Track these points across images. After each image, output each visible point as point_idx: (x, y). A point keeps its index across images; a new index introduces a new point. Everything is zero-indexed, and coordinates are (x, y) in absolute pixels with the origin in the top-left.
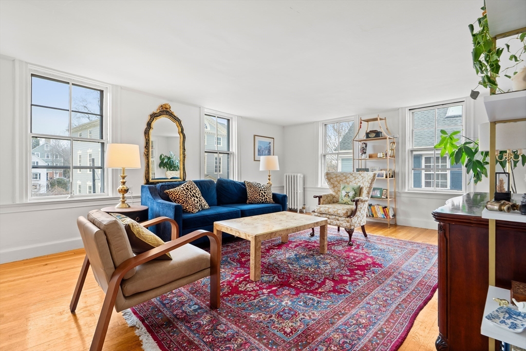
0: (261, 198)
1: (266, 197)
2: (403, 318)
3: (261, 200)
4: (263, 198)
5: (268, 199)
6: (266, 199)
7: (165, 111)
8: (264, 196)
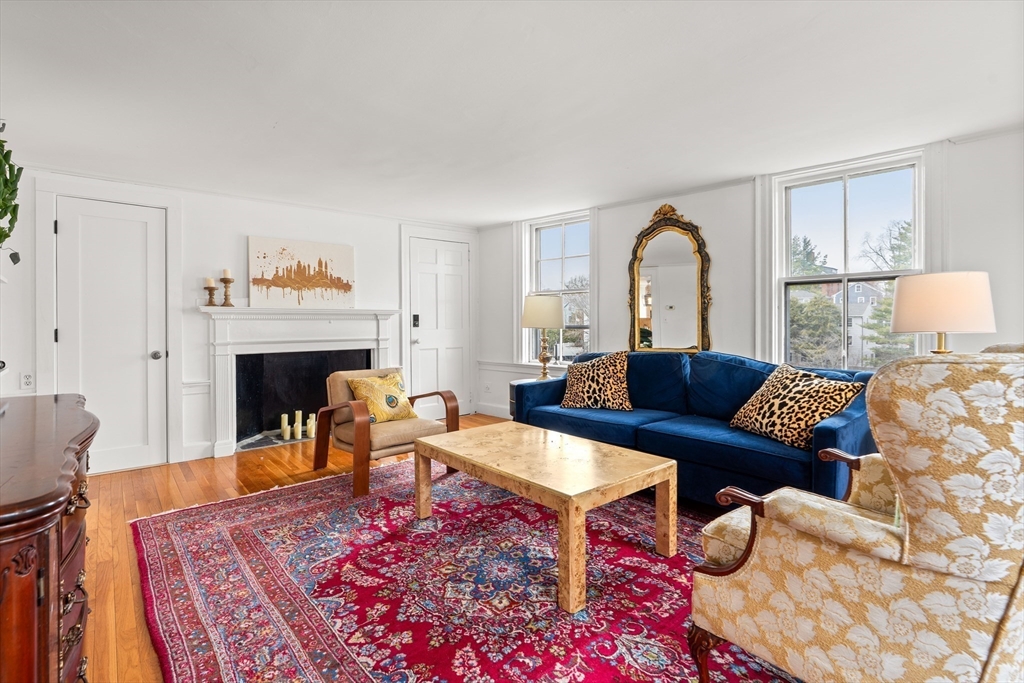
0: (759, 418)
1: (775, 418)
2: (175, 631)
3: (758, 425)
4: (766, 421)
5: (778, 427)
6: (774, 424)
7: (667, 219)
8: (773, 414)
